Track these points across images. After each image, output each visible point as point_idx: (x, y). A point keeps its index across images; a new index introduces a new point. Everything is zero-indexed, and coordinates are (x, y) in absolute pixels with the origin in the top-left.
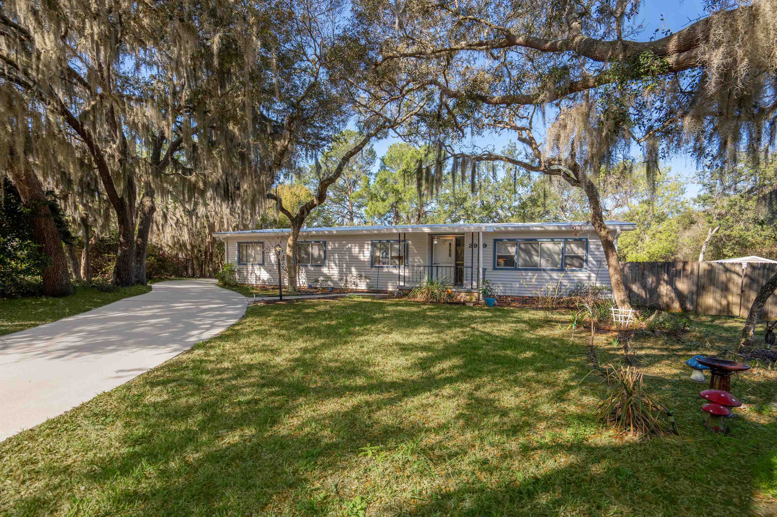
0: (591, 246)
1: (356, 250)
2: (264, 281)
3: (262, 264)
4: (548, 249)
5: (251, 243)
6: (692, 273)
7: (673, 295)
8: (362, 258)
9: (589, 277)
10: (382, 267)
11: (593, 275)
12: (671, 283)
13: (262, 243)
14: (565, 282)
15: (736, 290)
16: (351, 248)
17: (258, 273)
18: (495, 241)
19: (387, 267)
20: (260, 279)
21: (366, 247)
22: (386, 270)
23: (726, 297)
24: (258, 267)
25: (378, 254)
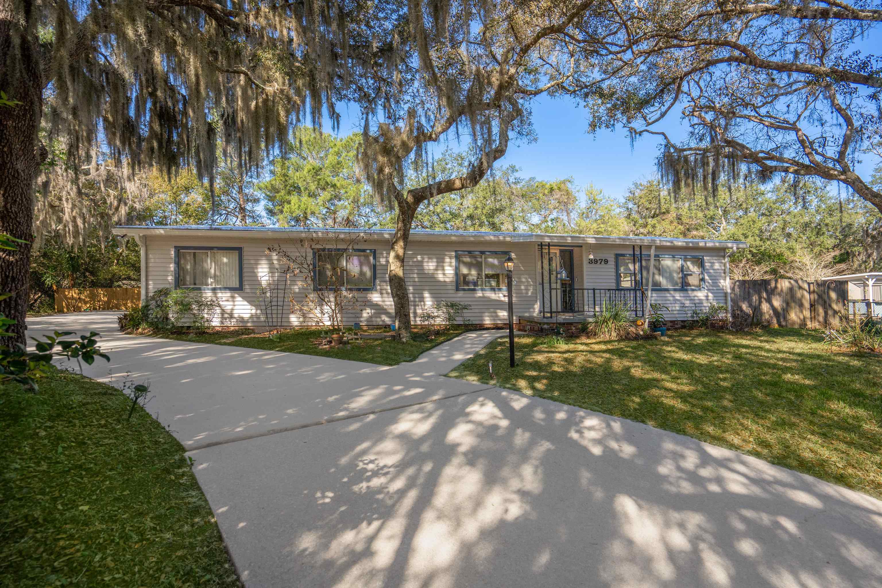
0: (707, 264)
1: (430, 265)
2: (241, 320)
3: (239, 289)
4: (668, 267)
5: (211, 248)
6: (782, 290)
7: (771, 312)
8: (440, 277)
9: (707, 296)
10: (474, 290)
11: (710, 294)
12: (769, 301)
13: (240, 250)
14: (687, 303)
15: (807, 305)
16: (422, 261)
17: (228, 306)
18: (617, 256)
19: (482, 290)
20: (231, 316)
21: (447, 260)
22: (479, 294)
23: (802, 312)
24: (228, 294)
25: (465, 270)
